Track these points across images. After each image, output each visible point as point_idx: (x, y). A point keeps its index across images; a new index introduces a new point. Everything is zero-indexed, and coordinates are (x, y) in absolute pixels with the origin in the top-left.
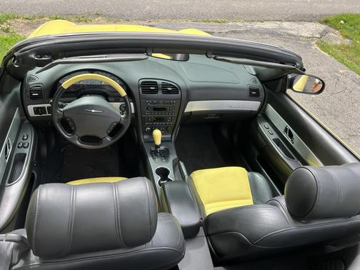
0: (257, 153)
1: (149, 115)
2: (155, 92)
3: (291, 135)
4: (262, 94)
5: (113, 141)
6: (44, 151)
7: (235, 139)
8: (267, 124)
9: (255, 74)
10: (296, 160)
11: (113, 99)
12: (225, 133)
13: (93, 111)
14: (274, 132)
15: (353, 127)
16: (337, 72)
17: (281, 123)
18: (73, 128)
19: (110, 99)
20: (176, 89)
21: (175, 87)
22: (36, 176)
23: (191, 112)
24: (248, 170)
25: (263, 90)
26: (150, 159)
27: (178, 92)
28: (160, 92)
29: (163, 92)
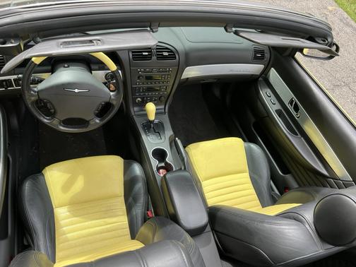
0: (253, 120)
1: (141, 84)
2: (148, 58)
3: (296, 108)
4: (267, 55)
5: (102, 123)
6: (15, 122)
7: (228, 100)
8: (269, 91)
10: (299, 136)
11: (97, 67)
12: (217, 92)
13: (76, 91)
14: (276, 102)
15: (338, 75)
16: (326, 8)
17: (286, 94)
18: (53, 111)
19: (93, 67)
20: (173, 54)
21: (172, 51)
22: (11, 159)
23: (188, 78)
24: (244, 141)
25: (268, 52)
26: (144, 137)
27: (175, 57)
28: (154, 58)
29: (157, 58)
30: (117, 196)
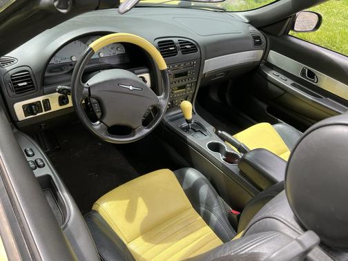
0: (265, 106)
2: (175, 52)
4: (263, 40)
8: (275, 72)
9: (247, 21)
10: (324, 98)
13: (131, 87)
14: (286, 78)
20: (194, 47)
21: (192, 44)
25: (263, 36)
27: (197, 49)
28: (179, 52)
29: (182, 52)
30: (185, 210)
